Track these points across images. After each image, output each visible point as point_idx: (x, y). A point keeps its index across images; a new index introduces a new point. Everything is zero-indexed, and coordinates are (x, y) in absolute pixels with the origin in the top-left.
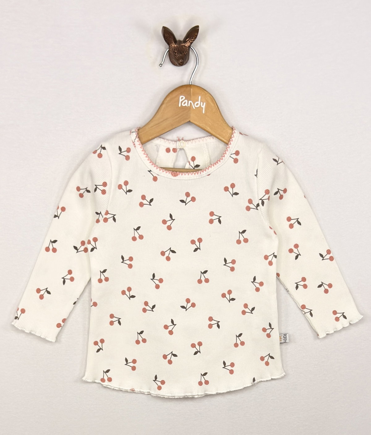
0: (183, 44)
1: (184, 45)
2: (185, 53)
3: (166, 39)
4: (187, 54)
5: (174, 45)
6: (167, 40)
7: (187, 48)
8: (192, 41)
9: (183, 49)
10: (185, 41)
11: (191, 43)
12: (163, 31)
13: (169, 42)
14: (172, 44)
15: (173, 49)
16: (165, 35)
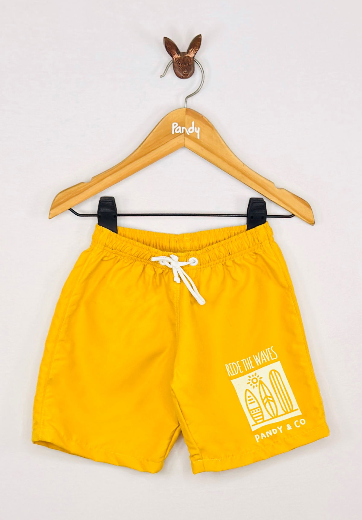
0: (187, 55)
2: (189, 64)
4: (191, 64)
5: (177, 56)
6: (170, 52)
7: (192, 59)
9: (187, 61)
11: (195, 54)
13: (172, 54)
14: (176, 55)
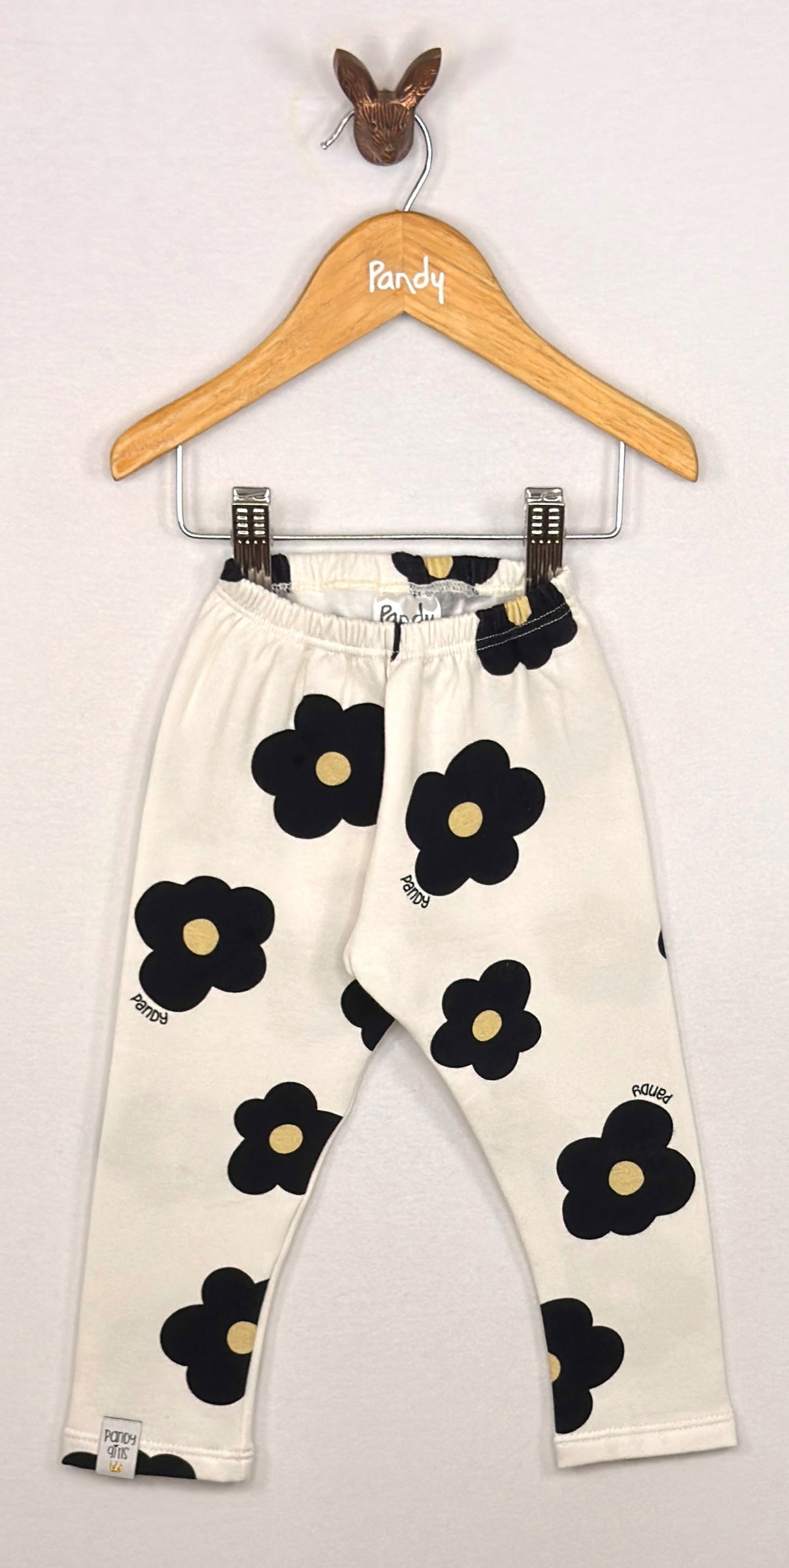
1: (397, 105)
3: (347, 87)
8: (420, 92)
10: (400, 93)
12: (337, 62)
15: (367, 116)
16: (344, 73)
